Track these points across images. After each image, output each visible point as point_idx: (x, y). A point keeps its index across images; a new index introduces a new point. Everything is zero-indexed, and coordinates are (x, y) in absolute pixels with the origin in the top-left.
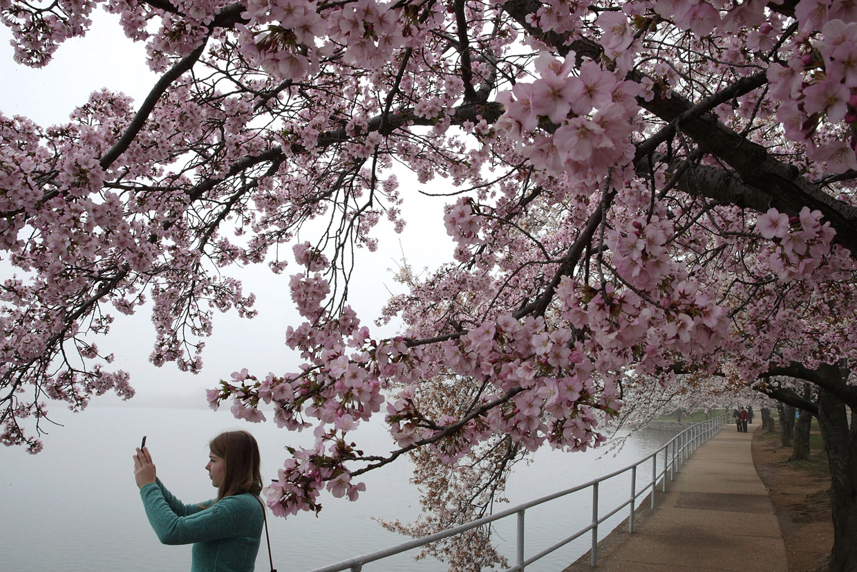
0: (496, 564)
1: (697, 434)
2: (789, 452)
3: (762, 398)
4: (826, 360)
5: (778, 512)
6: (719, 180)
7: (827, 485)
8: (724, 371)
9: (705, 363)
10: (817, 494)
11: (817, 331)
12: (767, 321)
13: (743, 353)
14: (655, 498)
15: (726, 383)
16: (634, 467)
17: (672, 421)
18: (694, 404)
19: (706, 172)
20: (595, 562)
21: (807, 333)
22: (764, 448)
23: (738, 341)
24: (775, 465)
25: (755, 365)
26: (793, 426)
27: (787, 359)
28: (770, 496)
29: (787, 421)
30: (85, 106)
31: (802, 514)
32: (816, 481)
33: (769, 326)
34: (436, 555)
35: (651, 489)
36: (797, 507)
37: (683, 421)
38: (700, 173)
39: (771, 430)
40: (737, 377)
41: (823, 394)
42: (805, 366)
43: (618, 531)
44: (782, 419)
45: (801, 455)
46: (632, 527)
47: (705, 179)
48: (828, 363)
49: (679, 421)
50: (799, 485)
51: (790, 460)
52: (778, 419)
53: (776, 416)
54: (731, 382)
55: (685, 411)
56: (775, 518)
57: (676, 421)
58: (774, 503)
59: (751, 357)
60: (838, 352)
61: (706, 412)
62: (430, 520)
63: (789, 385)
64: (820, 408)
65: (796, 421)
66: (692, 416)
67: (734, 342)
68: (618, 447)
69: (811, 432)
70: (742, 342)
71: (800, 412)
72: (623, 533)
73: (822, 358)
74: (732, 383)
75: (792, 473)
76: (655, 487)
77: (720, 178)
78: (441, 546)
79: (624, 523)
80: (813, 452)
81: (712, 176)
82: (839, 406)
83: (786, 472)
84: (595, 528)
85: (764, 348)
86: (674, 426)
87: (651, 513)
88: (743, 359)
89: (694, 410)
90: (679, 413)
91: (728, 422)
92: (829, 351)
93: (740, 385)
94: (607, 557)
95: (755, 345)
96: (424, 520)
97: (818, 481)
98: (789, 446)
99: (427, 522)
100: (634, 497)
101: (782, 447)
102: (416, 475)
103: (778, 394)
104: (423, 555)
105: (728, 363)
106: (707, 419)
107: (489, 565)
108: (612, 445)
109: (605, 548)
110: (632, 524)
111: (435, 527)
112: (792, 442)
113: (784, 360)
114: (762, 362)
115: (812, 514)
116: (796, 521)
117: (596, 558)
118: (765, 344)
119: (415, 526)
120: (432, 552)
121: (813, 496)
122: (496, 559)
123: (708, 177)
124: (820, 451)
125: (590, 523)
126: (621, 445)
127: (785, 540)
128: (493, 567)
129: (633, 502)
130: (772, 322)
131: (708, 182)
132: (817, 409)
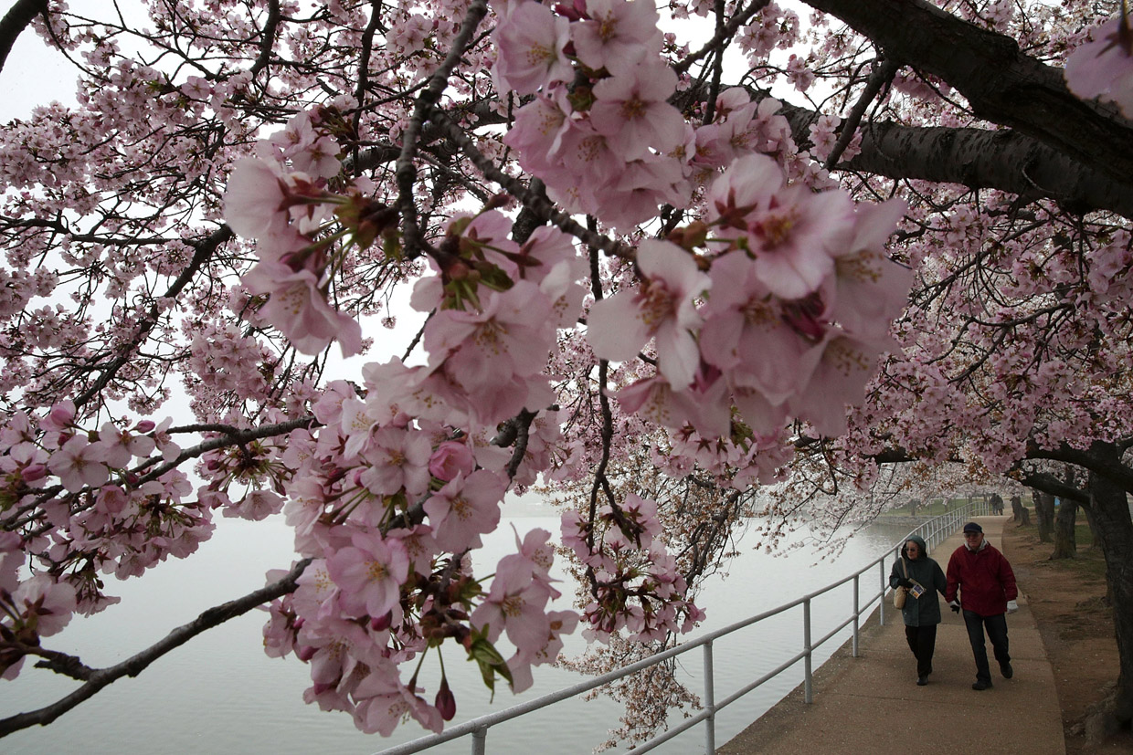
0: (685, 704)
1: (935, 530)
2: (1049, 549)
3: (1012, 484)
4: (1102, 436)
5: (1040, 625)
6: (933, 146)
7: (1101, 591)
8: (962, 456)
9: (930, 447)
10: (1090, 602)
11: (1090, 397)
12: (1025, 377)
13: (986, 431)
14: (884, 612)
15: (966, 472)
16: (856, 577)
17: (905, 515)
18: (929, 496)
19: (910, 135)
20: (810, 697)
21: (1075, 401)
22: (1018, 544)
23: (979, 413)
24: (1032, 565)
25: (1005, 449)
26: (1052, 517)
27: (1054, 438)
28: (1030, 604)
29: (1044, 511)
30: (11, 123)
31: (1072, 628)
32: (1086, 584)
33: (1029, 385)
34: (611, 693)
35: (879, 601)
36: (1065, 618)
37: (918, 515)
38: (901, 137)
39: (1026, 522)
40: (980, 464)
41: (1095, 480)
42: (1071, 445)
43: (839, 655)
44: (1039, 509)
45: (1065, 553)
46: (857, 649)
47: (909, 146)
48: (1105, 440)
49: (913, 514)
50: (1065, 590)
51: (1051, 559)
52: (1034, 508)
53: (1030, 504)
54: (972, 471)
55: (919, 503)
56: (1038, 634)
57: (910, 515)
58: (1034, 614)
59: (998, 438)
60: (1119, 425)
61: (945, 503)
62: (602, 653)
63: (1047, 469)
64: (1091, 497)
65: (1056, 510)
66: (928, 508)
67: (973, 416)
68: (836, 552)
69: (1076, 524)
70: (985, 414)
71: (1061, 501)
72: (845, 657)
73: (1096, 434)
74: (974, 472)
75: (1055, 574)
76: (884, 598)
77: (935, 142)
78: (617, 683)
79: (847, 645)
80: (1080, 548)
81: (921, 140)
82: (1117, 494)
83: (1047, 574)
84: (808, 655)
85: (1020, 422)
86: (907, 520)
87: (880, 632)
88: (987, 440)
89: (931, 501)
90: (913, 505)
91: (972, 514)
92: (1106, 424)
93: (984, 474)
94: (826, 689)
95: (1006, 418)
96: (593, 653)
97: (1089, 584)
98: (1050, 541)
99: (597, 655)
100: (857, 613)
101: (1040, 543)
102: (579, 598)
103: (1033, 481)
104: (594, 695)
105: (967, 446)
106: (946, 511)
107: (677, 704)
108: (829, 549)
109: (823, 678)
110: (857, 645)
111: (608, 660)
112: (1053, 536)
113: (1050, 440)
114: (1017, 443)
115: (1085, 628)
116: (1064, 637)
117: (811, 692)
118: (1022, 417)
119: (582, 660)
120: (607, 690)
121: (1084, 604)
122: (685, 698)
123: (915, 144)
124: (1089, 546)
125: (802, 649)
126: (840, 548)
127: (1053, 664)
128: (681, 707)
129: (856, 619)
130: (1034, 378)
131: (915, 151)
132: (1088, 499)
